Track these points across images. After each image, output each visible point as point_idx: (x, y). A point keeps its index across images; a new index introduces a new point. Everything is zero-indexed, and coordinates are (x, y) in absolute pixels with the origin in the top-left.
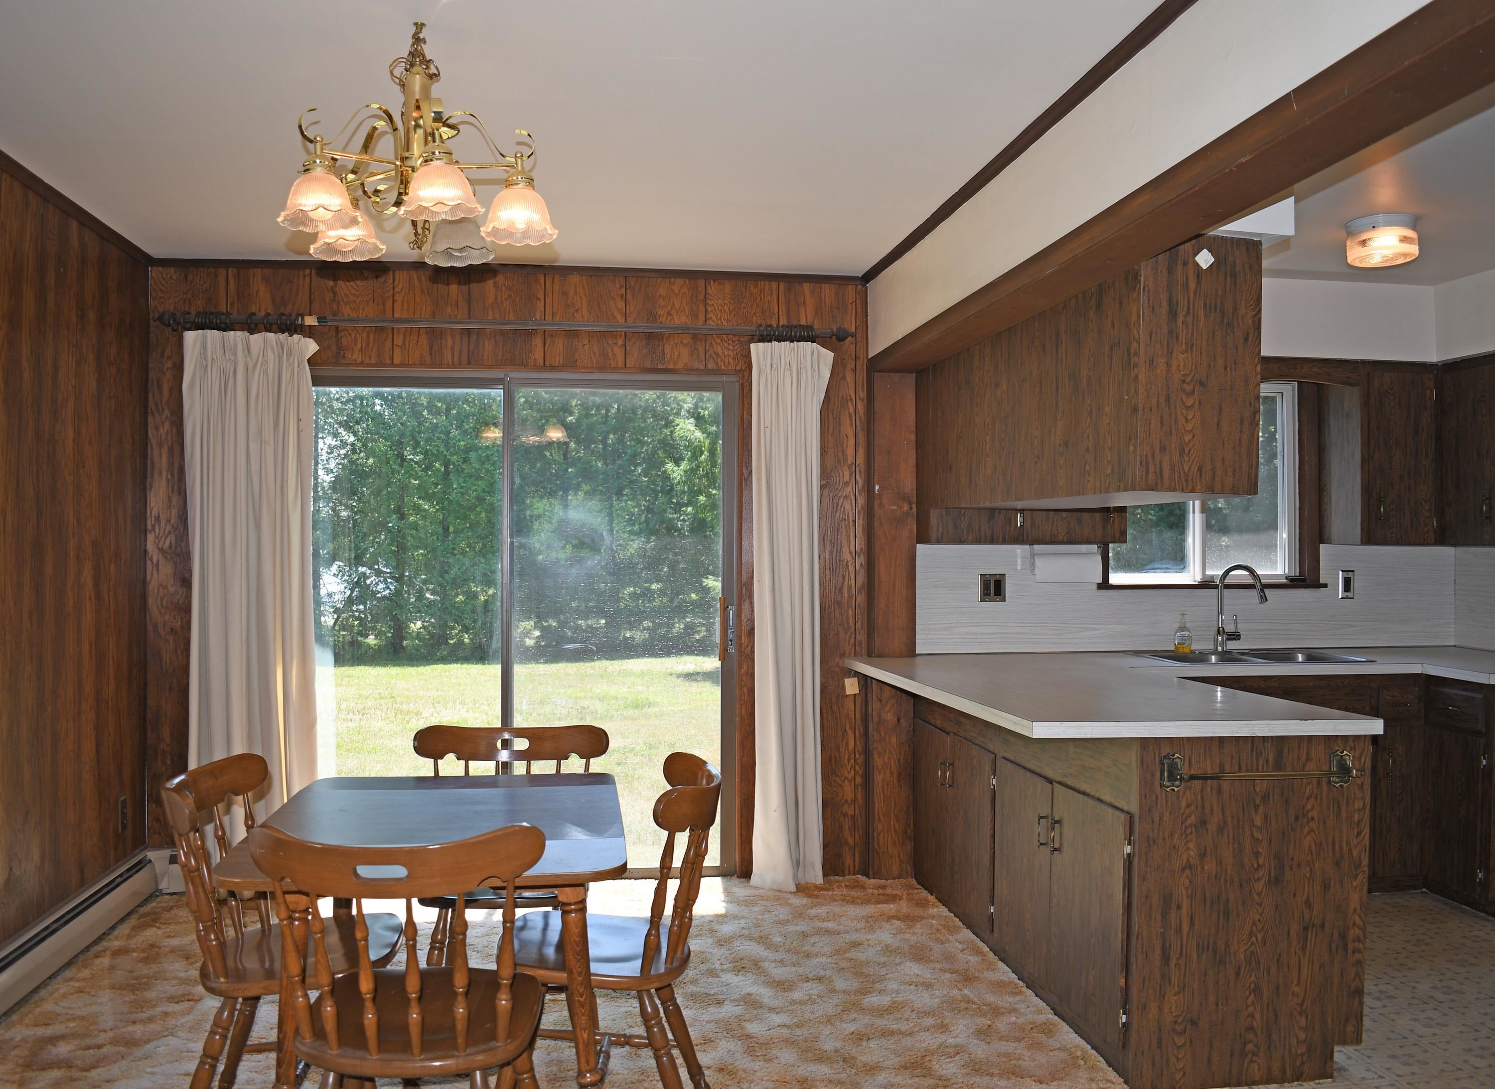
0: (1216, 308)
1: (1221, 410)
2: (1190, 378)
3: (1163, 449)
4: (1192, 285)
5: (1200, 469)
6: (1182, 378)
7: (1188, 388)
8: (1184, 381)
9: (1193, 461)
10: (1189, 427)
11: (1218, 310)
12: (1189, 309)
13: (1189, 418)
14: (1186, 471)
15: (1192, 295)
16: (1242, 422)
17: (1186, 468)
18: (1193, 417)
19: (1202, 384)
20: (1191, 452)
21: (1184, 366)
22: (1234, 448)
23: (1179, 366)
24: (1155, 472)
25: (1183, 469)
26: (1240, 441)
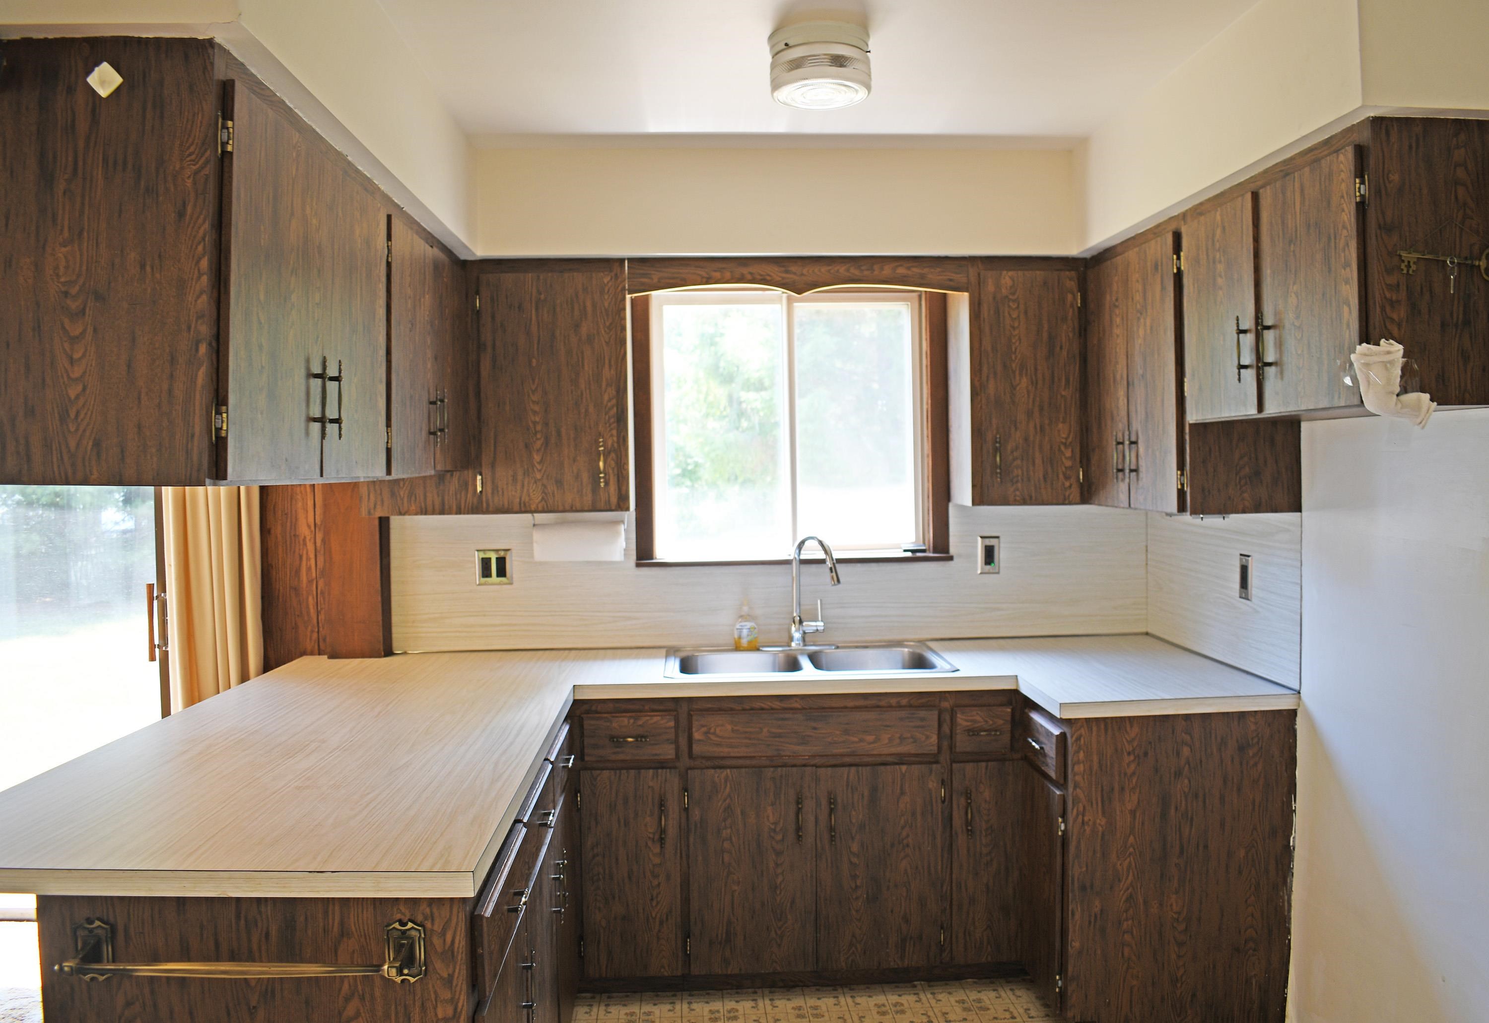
0: (125, 163)
1: (134, 340)
2: (77, 288)
3: (30, 412)
4: (83, 126)
5: (97, 444)
6: (63, 289)
7: (74, 305)
8: (66, 294)
9: (84, 431)
10: (77, 372)
11: (130, 166)
12: (75, 169)
13: (76, 356)
14: (73, 449)
15: (81, 144)
16: (173, 360)
17: (72, 444)
18: (84, 355)
19: (99, 297)
20: (82, 416)
21: (67, 267)
22: (159, 406)
23: (57, 268)
24: (18, 453)
25: (67, 446)
26: (170, 391)
